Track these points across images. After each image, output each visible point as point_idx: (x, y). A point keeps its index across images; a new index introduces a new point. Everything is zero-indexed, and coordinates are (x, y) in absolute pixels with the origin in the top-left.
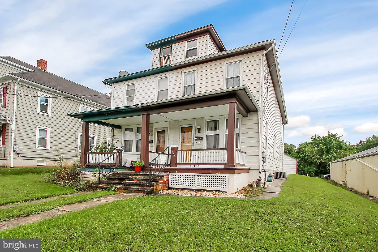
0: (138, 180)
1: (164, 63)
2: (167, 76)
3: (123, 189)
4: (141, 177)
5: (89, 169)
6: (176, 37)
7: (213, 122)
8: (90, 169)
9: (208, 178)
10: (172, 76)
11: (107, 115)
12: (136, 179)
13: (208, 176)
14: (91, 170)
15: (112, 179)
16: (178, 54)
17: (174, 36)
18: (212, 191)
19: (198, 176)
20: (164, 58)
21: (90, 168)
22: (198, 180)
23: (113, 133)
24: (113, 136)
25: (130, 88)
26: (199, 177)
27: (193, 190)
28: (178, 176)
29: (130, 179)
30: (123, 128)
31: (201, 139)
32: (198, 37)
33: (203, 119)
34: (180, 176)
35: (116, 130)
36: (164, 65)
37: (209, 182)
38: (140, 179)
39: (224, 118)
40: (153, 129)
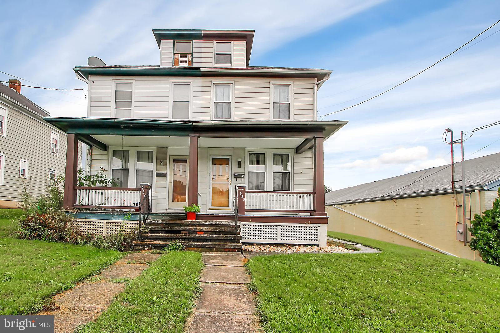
0: (206, 232)
1: (179, 62)
2: (189, 83)
3: (197, 247)
4: (211, 229)
5: (87, 215)
6: (203, 32)
7: (254, 155)
8: (89, 215)
9: (294, 229)
10: (196, 84)
11: (122, 128)
12: (201, 231)
13: (294, 227)
14: (91, 216)
15: (158, 232)
16: (203, 55)
17: (201, 30)
18: (296, 245)
19: (281, 227)
20: (179, 56)
21: (88, 213)
22: (281, 232)
23: (91, 155)
24: (91, 160)
25: (123, 88)
26: (283, 228)
27: (277, 245)
28: (252, 227)
29: (189, 232)
30: (111, 150)
31: (243, 176)
32: (232, 41)
33: (245, 150)
34: (255, 227)
35: (96, 151)
36: (180, 66)
37: (299, 235)
38: (209, 231)
39: (272, 152)
40: (166, 155)
